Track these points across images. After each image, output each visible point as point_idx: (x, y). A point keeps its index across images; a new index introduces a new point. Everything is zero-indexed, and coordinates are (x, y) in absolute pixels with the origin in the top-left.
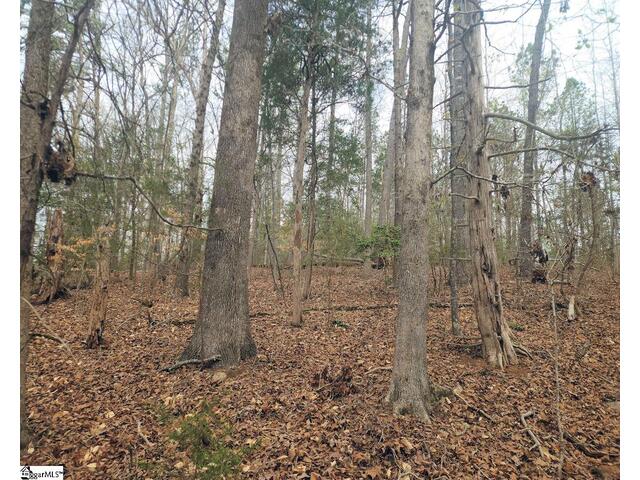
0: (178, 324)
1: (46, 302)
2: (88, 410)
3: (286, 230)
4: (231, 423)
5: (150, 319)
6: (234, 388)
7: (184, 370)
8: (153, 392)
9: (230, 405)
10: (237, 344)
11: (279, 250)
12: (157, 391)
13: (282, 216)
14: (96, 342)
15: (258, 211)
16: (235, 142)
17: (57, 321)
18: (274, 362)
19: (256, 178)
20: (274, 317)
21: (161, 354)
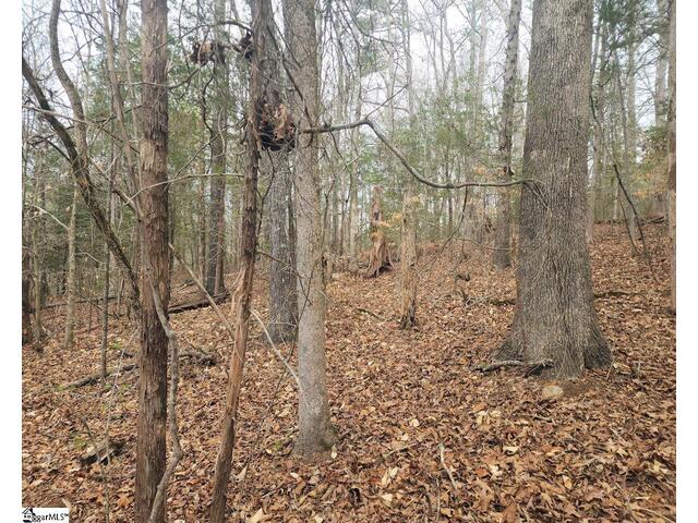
0: (498, 304)
1: (374, 276)
2: (393, 411)
3: (646, 168)
4: (574, 481)
5: (465, 297)
6: (577, 417)
7: (502, 373)
8: (464, 399)
9: (570, 446)
10: (578, 345)
11: (637, 197)
12: (469, 398)
13: (639, 149)
14: (409, 322)
15: (600, 148)
16: (555, 46)
17: (380, 295)
18: (643, 377)
19: (595, 105)
20: (637, 299)
21: (475, 345)
